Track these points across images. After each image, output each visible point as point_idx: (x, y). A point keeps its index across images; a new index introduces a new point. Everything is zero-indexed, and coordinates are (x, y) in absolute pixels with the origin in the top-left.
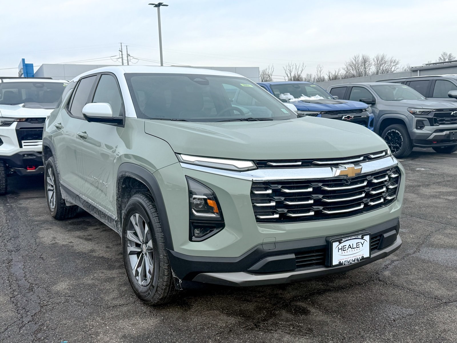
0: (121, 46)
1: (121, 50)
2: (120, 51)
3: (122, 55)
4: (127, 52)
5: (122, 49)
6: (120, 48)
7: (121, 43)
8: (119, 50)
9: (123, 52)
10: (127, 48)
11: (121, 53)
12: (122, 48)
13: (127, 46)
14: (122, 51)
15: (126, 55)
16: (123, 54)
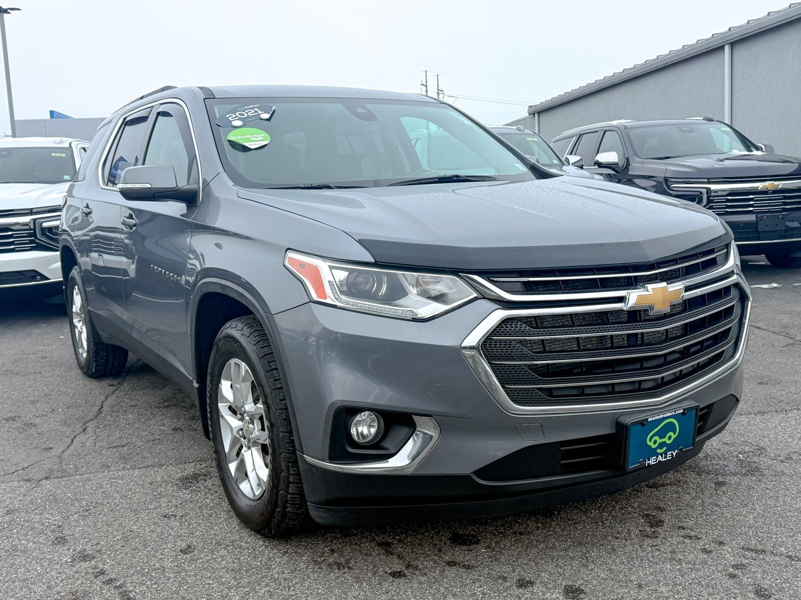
0: (426, 76)
1: (425, 84)
2: (423, 85)
3: (427, 91)
4: (438, 85)
5: (426, 82)
6: (422, 81)
7: (426, 72)
8: (421, 83)
9: (428, 87)
10: (438, 80)
11: (424, 88)
12: (427, 80)
13: (438, 76)
14: (426, 86)
15: (437, 91)
16: (428, 89)
